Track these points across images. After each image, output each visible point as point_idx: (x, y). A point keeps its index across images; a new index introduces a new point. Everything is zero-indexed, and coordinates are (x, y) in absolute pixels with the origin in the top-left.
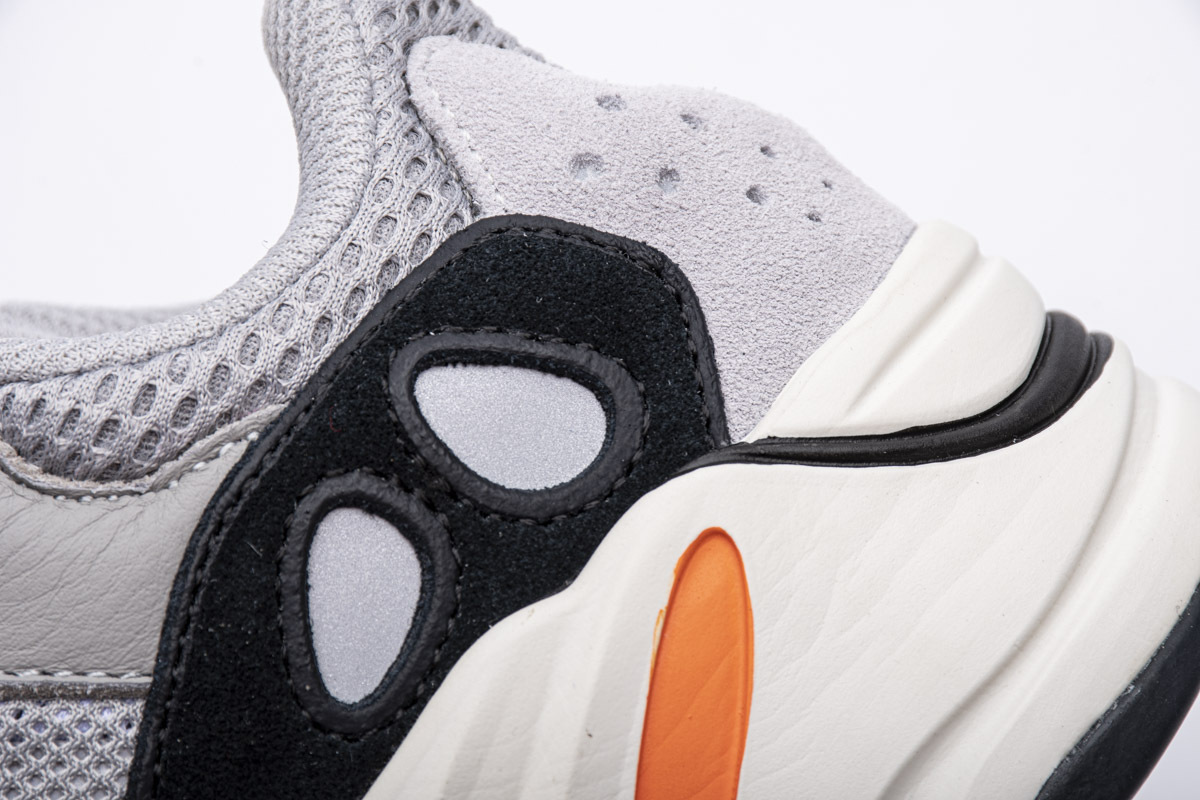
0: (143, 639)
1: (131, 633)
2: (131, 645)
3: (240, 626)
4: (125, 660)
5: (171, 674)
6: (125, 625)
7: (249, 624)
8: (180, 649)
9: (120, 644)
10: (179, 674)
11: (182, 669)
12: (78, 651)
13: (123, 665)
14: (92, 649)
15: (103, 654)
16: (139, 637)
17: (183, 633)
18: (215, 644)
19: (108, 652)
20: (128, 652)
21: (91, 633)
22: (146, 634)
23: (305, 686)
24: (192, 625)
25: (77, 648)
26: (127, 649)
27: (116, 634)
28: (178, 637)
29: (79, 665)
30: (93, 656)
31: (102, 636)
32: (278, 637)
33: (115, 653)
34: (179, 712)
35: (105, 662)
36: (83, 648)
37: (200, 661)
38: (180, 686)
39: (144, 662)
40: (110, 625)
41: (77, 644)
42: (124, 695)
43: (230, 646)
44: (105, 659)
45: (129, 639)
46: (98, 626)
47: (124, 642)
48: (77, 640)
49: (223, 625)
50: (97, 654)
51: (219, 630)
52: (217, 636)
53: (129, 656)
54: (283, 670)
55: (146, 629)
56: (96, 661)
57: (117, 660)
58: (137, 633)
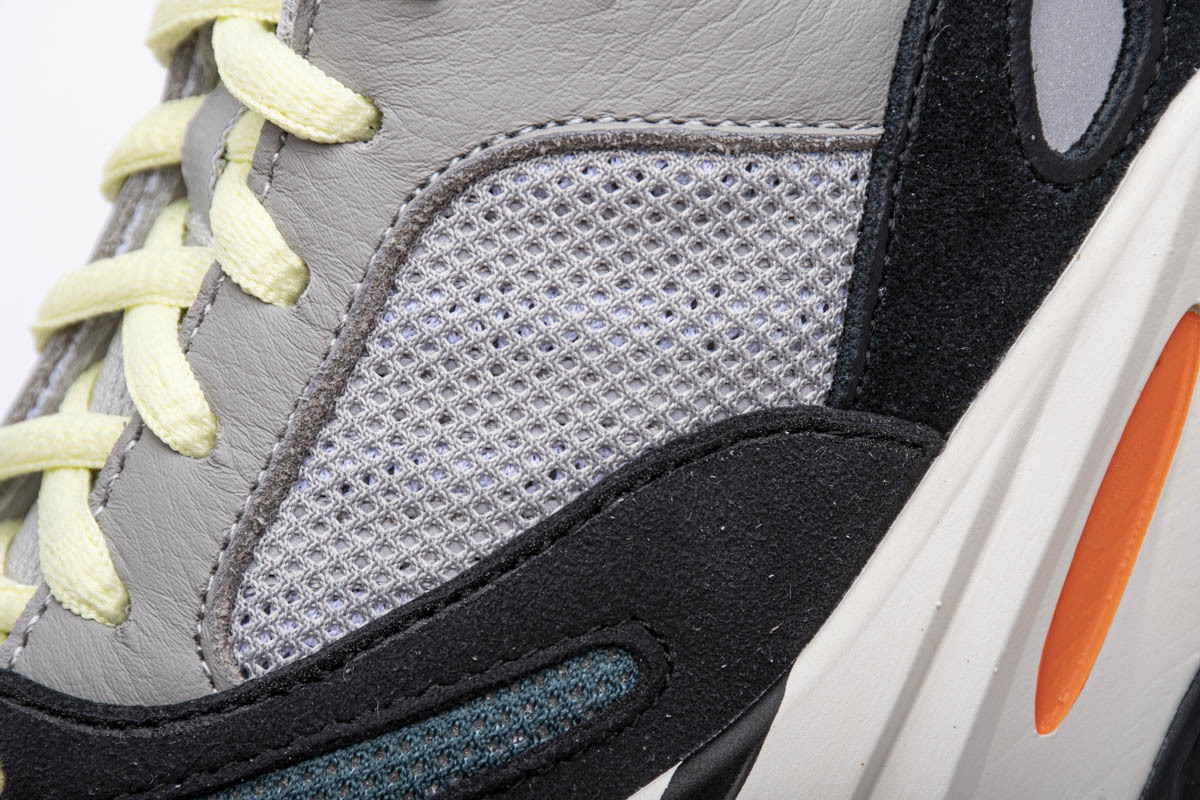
0: (874, 89)
1: (864, 83)
2: (864, 95)
3: (973, 74)
4: (859, 109)
5: (906, 125)
6: (859, 74)
7: (983, 72)
8: (913, 99)
9: (855, 93)
10: (914, 125)
11: (915, 119)
12: (814, 102)
13: (856, 115)
14: (827, 100)
15: (838, 104)
16: (872, 86)
17: (917, 82)
18: (949, 93)
19: (843, 102)
20: (862, 102)
21: (826, 82)
22: (878, 83)
23: (1030, 136)
24: (925, 73)
25: (812, 99)
26: (861, 99)
27: (851, 84)
28: (912, 86)
29: (813, 116)
30: (828, 107)
31: (837, 86)
32: (1007, 86)
33: (848, 104)
34: (912, 165)
35: (839, 113)
36: (818, 99)
37: (936, 111)
38: (914, 138)
39: (874, 112)
40: (846, 73)
41: (812, 95)
42: (855, 148)
43: (964, 96)
44: (839, 110)
45: (863, 88)
46: (834, 75)
47: (858, 92)
48: (813, 90)
49: (956, 74)
50: (833, 105)
51: (953, 79)
52: (950, 85)
53: (861, 107)
54: (1010, 120)
55: (878, 77)
56: (830, 112)
57: (850, 111)
58: (870, 82)
